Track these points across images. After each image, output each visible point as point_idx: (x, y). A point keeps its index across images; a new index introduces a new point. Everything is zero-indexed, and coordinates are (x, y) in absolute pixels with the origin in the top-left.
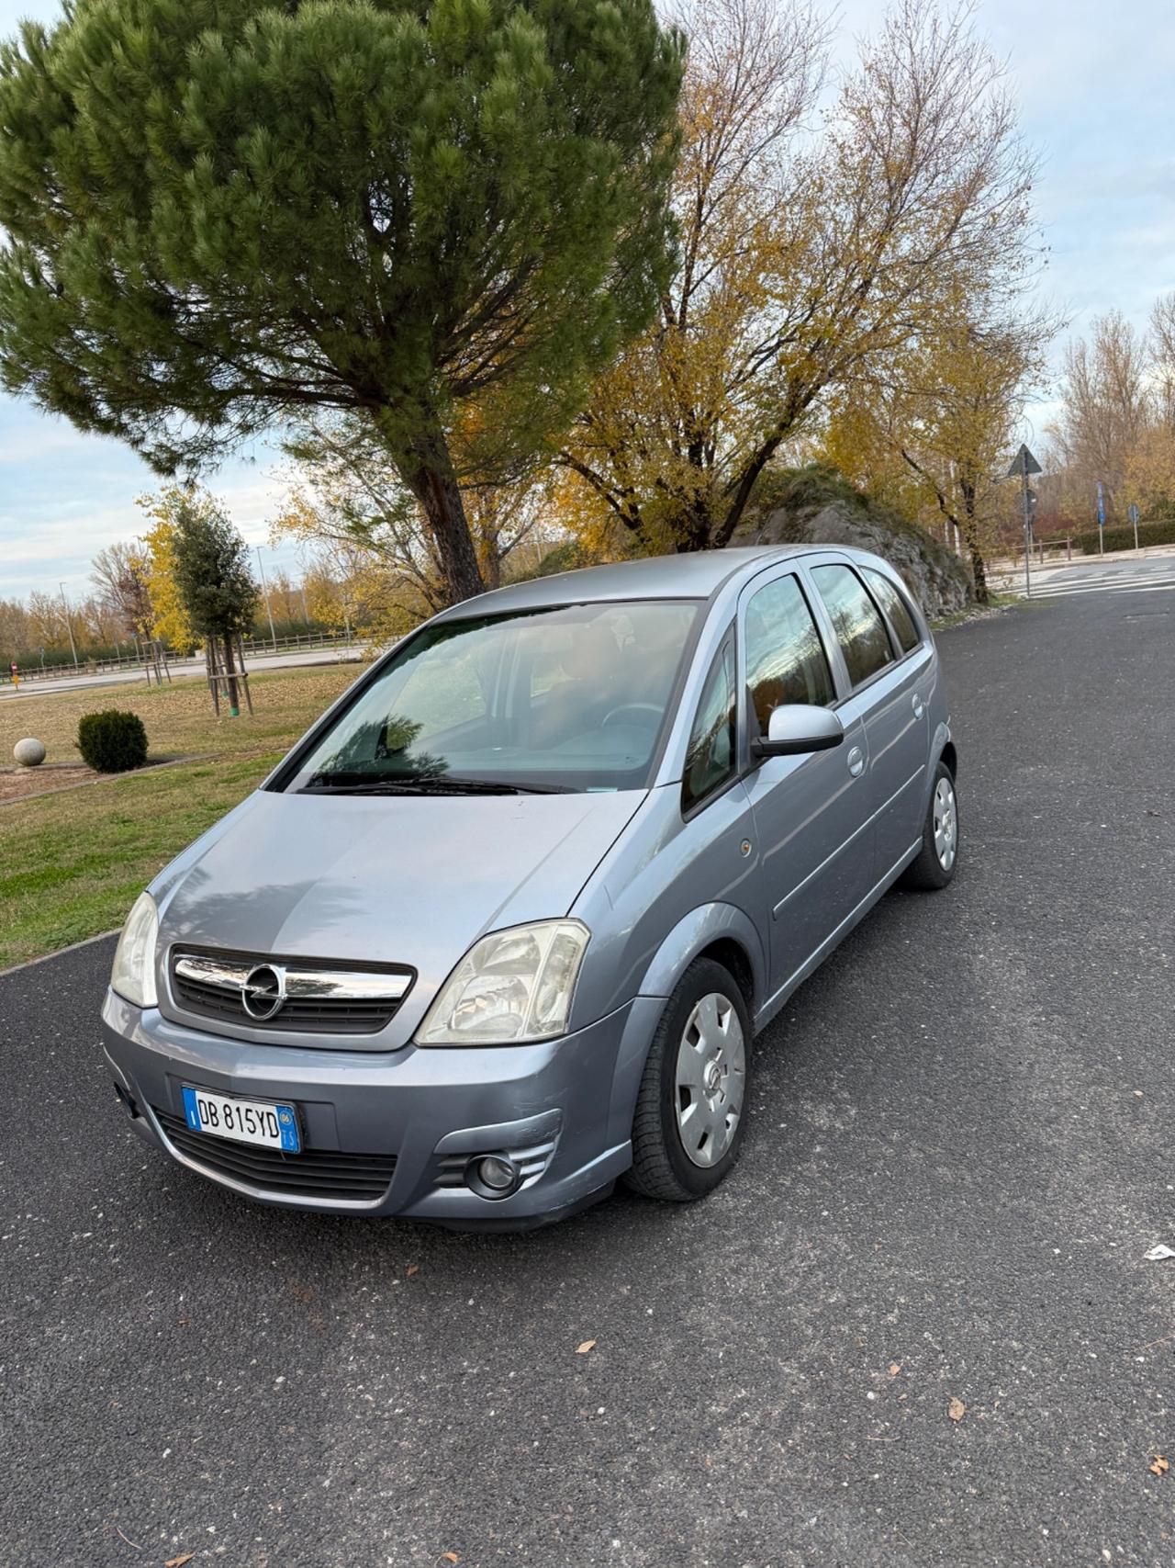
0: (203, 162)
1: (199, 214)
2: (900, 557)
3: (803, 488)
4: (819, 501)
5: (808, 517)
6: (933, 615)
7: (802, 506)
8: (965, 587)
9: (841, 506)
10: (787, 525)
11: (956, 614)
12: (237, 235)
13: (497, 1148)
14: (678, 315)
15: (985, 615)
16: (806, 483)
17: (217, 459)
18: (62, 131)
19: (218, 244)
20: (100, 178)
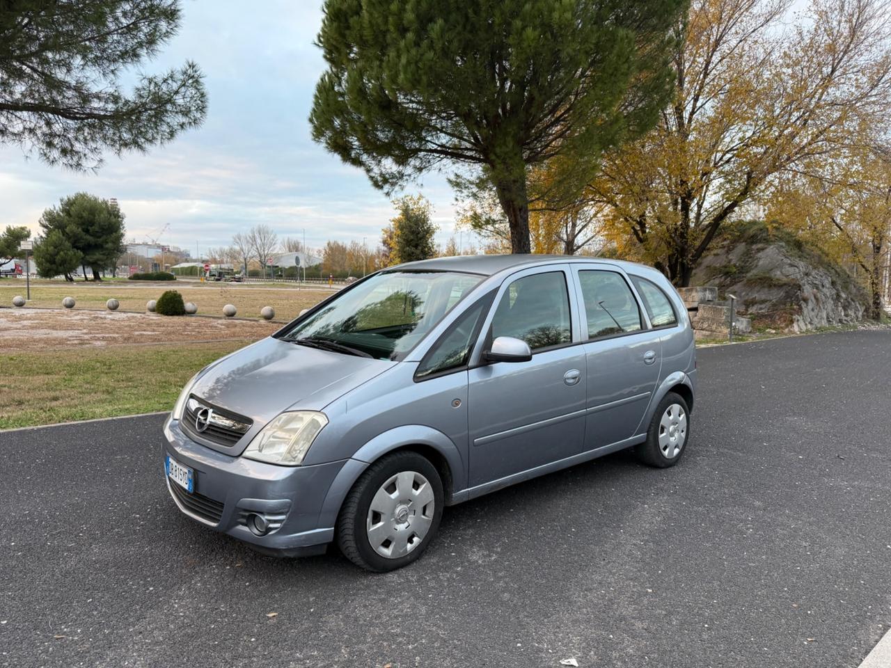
0: (410, 35)
1: (404, 60)
2: (815, 282)
3: (759, 232)
4: (768, 241)
5: (759, 250)
6: (834, 323)
7: (756, 243)
8: (863, 308)
9: (782, 246)
10: (744, 253)
11: (851, 323)
12: (419, 72)
13: (262, 511)
14: (686, 122)
15: (873, 328)
16: (761, 230)
17: (405, 184)
18: (356, 18)
19: (409, 76)
20: (367, 41)
